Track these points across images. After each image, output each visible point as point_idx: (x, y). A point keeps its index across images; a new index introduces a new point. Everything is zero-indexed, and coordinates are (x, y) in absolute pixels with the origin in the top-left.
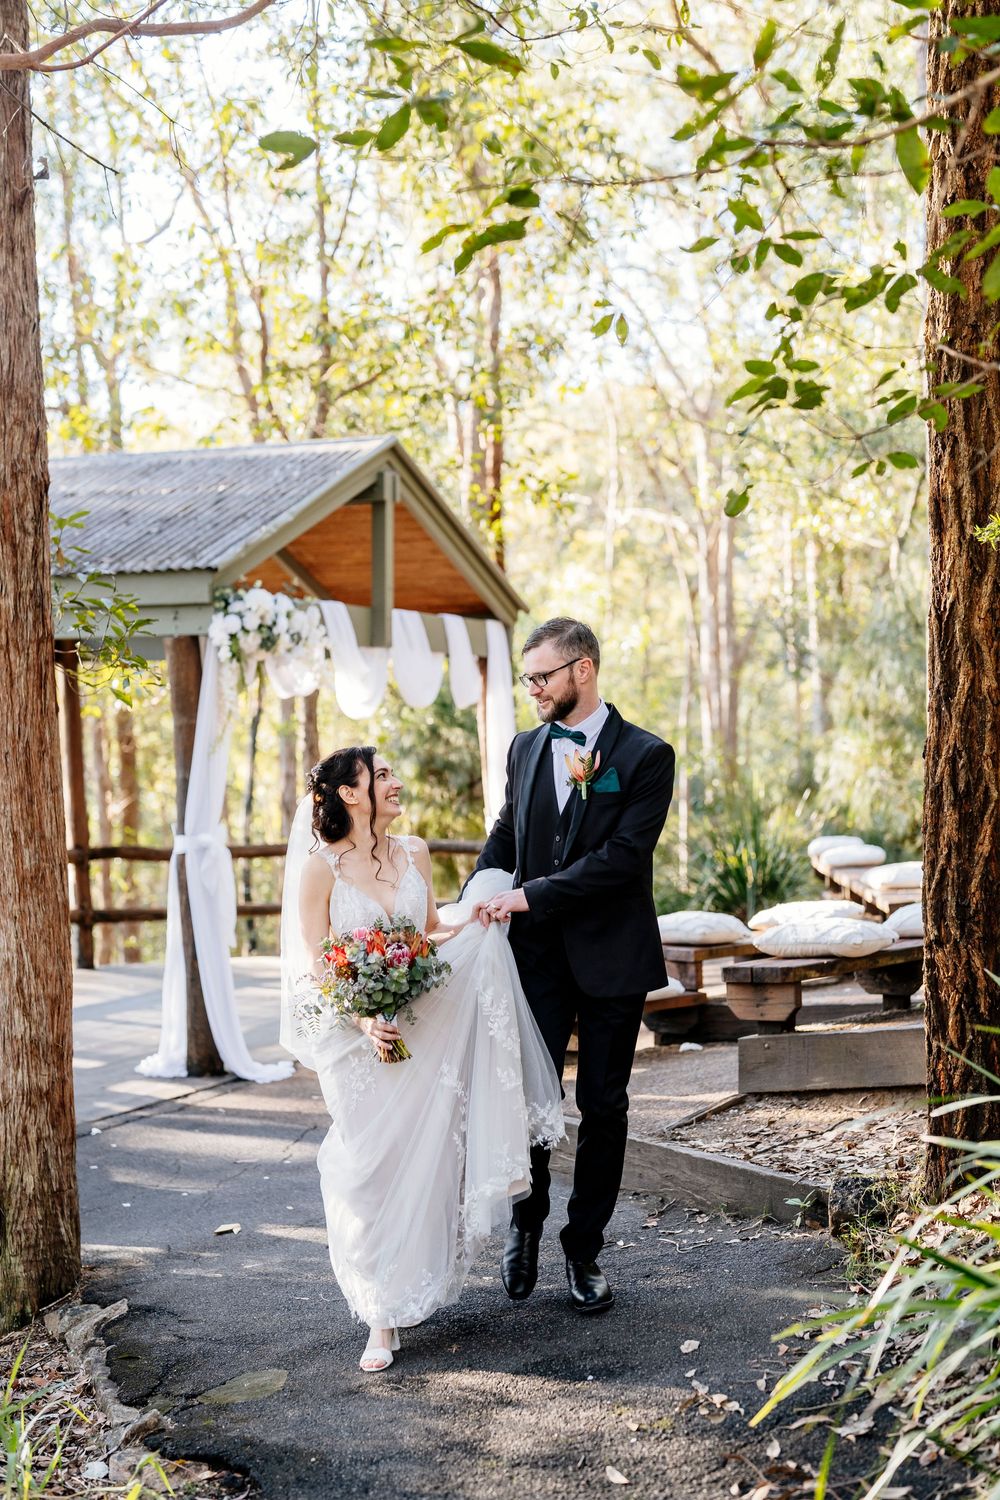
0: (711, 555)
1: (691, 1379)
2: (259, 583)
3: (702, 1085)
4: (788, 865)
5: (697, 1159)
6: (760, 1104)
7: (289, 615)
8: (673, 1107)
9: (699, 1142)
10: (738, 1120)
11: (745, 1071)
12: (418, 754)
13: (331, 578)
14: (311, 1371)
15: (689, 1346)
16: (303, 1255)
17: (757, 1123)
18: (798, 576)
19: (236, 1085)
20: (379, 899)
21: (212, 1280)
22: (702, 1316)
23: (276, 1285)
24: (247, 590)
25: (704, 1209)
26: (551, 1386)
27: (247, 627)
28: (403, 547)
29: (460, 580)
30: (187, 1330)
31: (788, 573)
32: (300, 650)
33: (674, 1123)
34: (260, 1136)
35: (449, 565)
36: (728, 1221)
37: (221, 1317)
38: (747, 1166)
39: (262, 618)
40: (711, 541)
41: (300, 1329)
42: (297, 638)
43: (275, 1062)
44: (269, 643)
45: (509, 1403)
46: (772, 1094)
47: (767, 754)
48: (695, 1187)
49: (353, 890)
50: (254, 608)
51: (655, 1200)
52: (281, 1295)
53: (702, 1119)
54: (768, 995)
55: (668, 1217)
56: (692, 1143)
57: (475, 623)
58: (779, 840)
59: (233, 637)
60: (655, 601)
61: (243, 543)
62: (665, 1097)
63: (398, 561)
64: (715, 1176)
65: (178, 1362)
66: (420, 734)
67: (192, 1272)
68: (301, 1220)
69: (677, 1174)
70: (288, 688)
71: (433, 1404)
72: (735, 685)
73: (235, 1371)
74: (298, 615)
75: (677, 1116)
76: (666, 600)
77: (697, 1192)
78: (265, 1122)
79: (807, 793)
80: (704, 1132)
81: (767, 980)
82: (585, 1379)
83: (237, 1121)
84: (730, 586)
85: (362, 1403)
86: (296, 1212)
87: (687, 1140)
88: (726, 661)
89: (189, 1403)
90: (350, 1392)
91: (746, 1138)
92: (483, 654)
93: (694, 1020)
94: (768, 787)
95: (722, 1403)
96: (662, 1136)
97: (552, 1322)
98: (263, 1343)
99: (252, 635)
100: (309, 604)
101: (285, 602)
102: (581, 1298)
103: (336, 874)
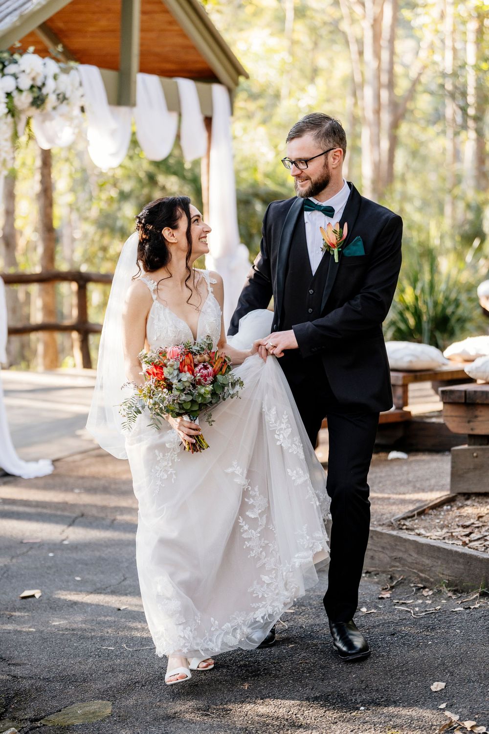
0: (376, 23)
1: (444, 710)
2: (31, 49)
3: (414, 487)
4: (457, 303)
5: (423, 545)
6: (469, 502)
7: (55, 77)
8: (394, 504)
9: (422, 531)
10: (452, 514)
11: (456, 475)
12: (137, 198)
13: (78, 42)
14: (131, 702)
15: (437, 686)
16: (99, 615)
17: (468, 517)
18: (458, 46)
19: (6, 479)
20: (186, 319)
21: (28, 633)
22: (444, 664)
23: (82, 638)
24: (21, 54)
25: (427, 584)
26: (332, 715)
27: (22, 87)
28: (146, 17)
29: (193, 48)
30: (18, 671)
31: (449, 43)
32: (64, 108)
33: (400, 515)
34: (37, 521)
35: (184, 35)
36: (450, 594)
37: (43, 662)
38: (466, 550)
39: (34, 79)
40: (378, 10)
41: (113, 671)
42: (63, 98)
43: (36, 460)
44: (38, 101)
45: (300, 726)
46: (478, 495)
47: (418, 203)
48: (419, 566)
49: (167, 311)
50: (28, 71)
51: (385, 577)
52: (88, 645)
53: (422, 513)
54: (478, 413)
55: (398, 591)
56: (417, 531)
57: (204, 86)
58: (451, 283)
59: (9, 95)
60: (322, 61)
61: (17, 13)
62: (386, 496)
63: (143, 30)
64: (439, 558)
65: (16, 694)
66: (140, 180)
67: (10, 627)
68: (89, 588)
69: (405, 556)
70: (50, 140)
71: (239, 726)
72: (394, 142)
73: (66, 702)
74: (63, 78)
75: (402, 511)
76: (331, 61)
77: (422, 571)
78: (39, 510)
79: (477, 242)
80: (424, 524)
81: (478, 401)
82: (358, 709)
83: (15, 508)
84: (392, 53)
85: (181, 725)
86: (84, 582)
87: (412, 530)
88: (386, 118)
89: (34, 725)
90: (168, 717)
91: (461, 529)
92: (208, 114)
93: (400, 433)
94: (442, 238)
95: (472, 727)
96: (390, 525)
97: (322, 668)
98: (84, 681)
99: (25, 94)
100: (72, 68)
101: (52, 67)
102: (344, 649)
103: (154, 297)
